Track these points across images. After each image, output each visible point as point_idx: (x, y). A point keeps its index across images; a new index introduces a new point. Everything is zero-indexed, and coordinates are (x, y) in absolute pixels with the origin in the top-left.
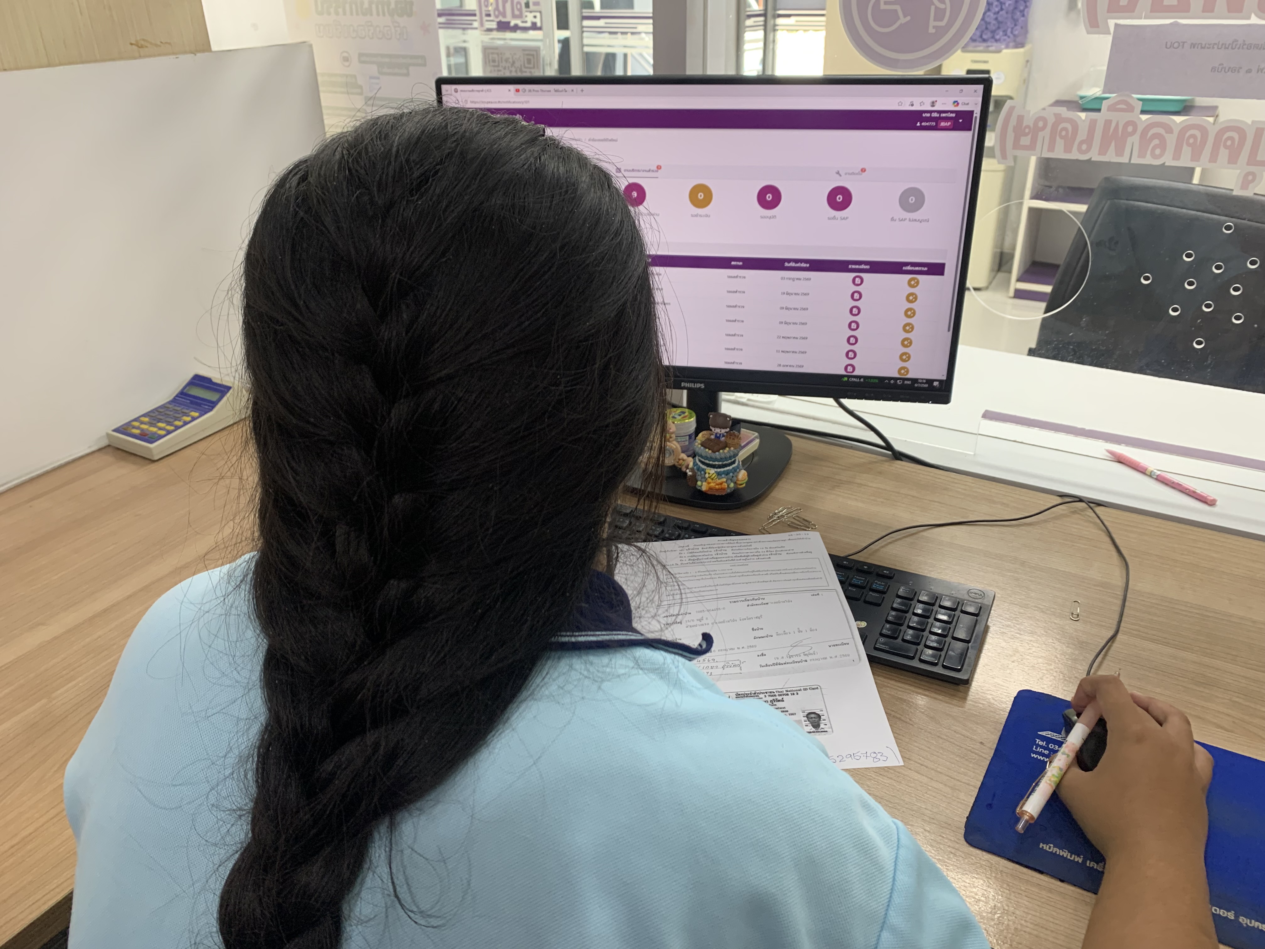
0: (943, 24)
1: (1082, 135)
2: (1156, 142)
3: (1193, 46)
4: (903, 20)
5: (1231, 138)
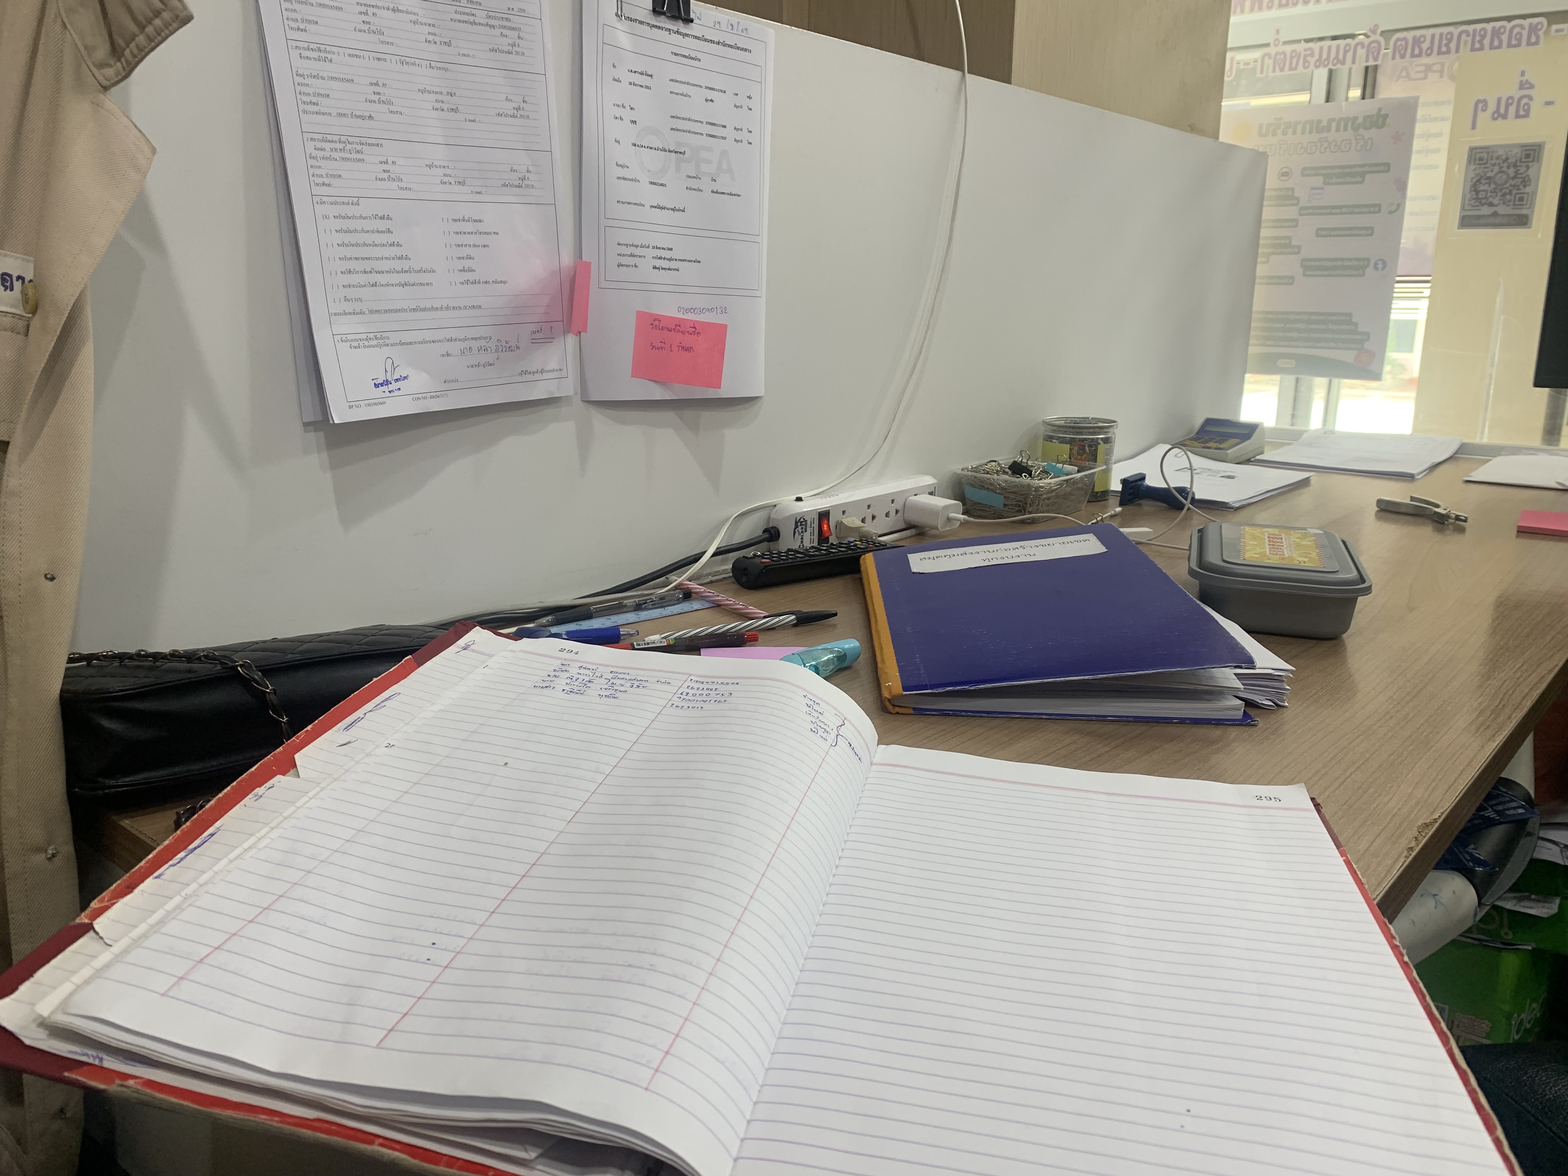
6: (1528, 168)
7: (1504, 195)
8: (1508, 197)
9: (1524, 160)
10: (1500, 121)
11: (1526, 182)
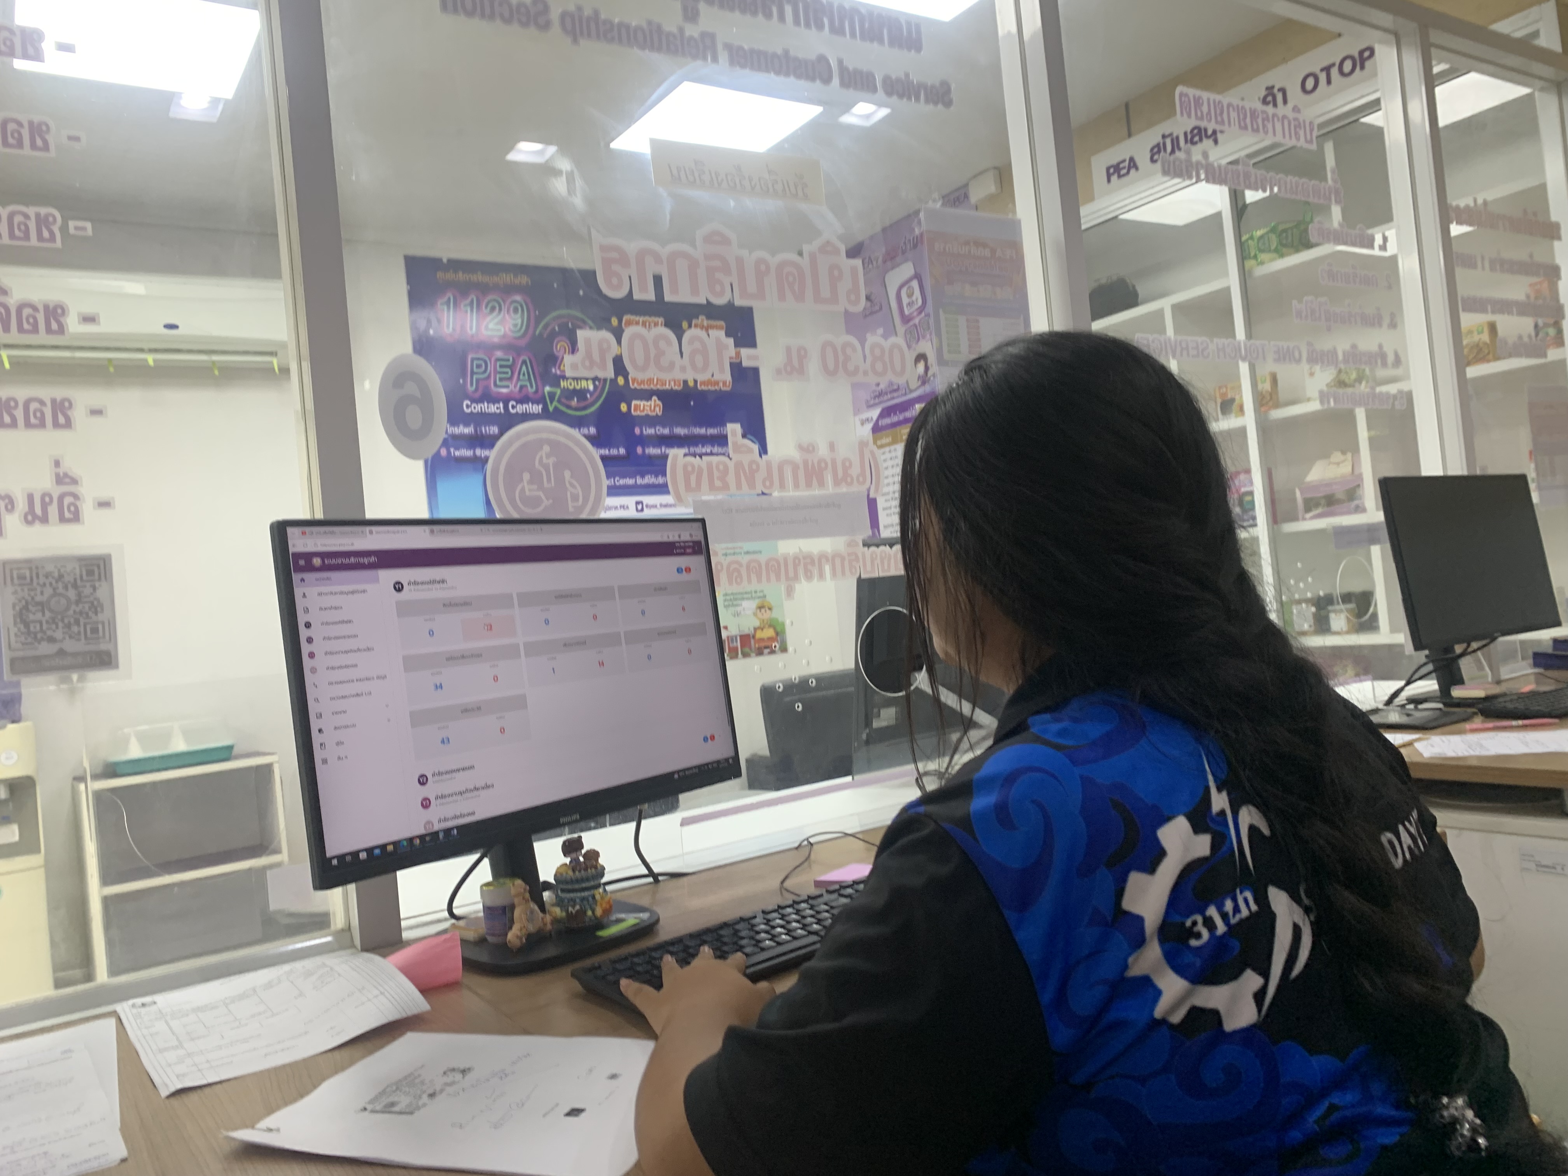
0: (580, 503)
4: (547, 503)
6: (94, 588)
7: (68, 626)
8: (75, 629)
9: (85, 577)
10: (38, 527)
11: (96, 607)
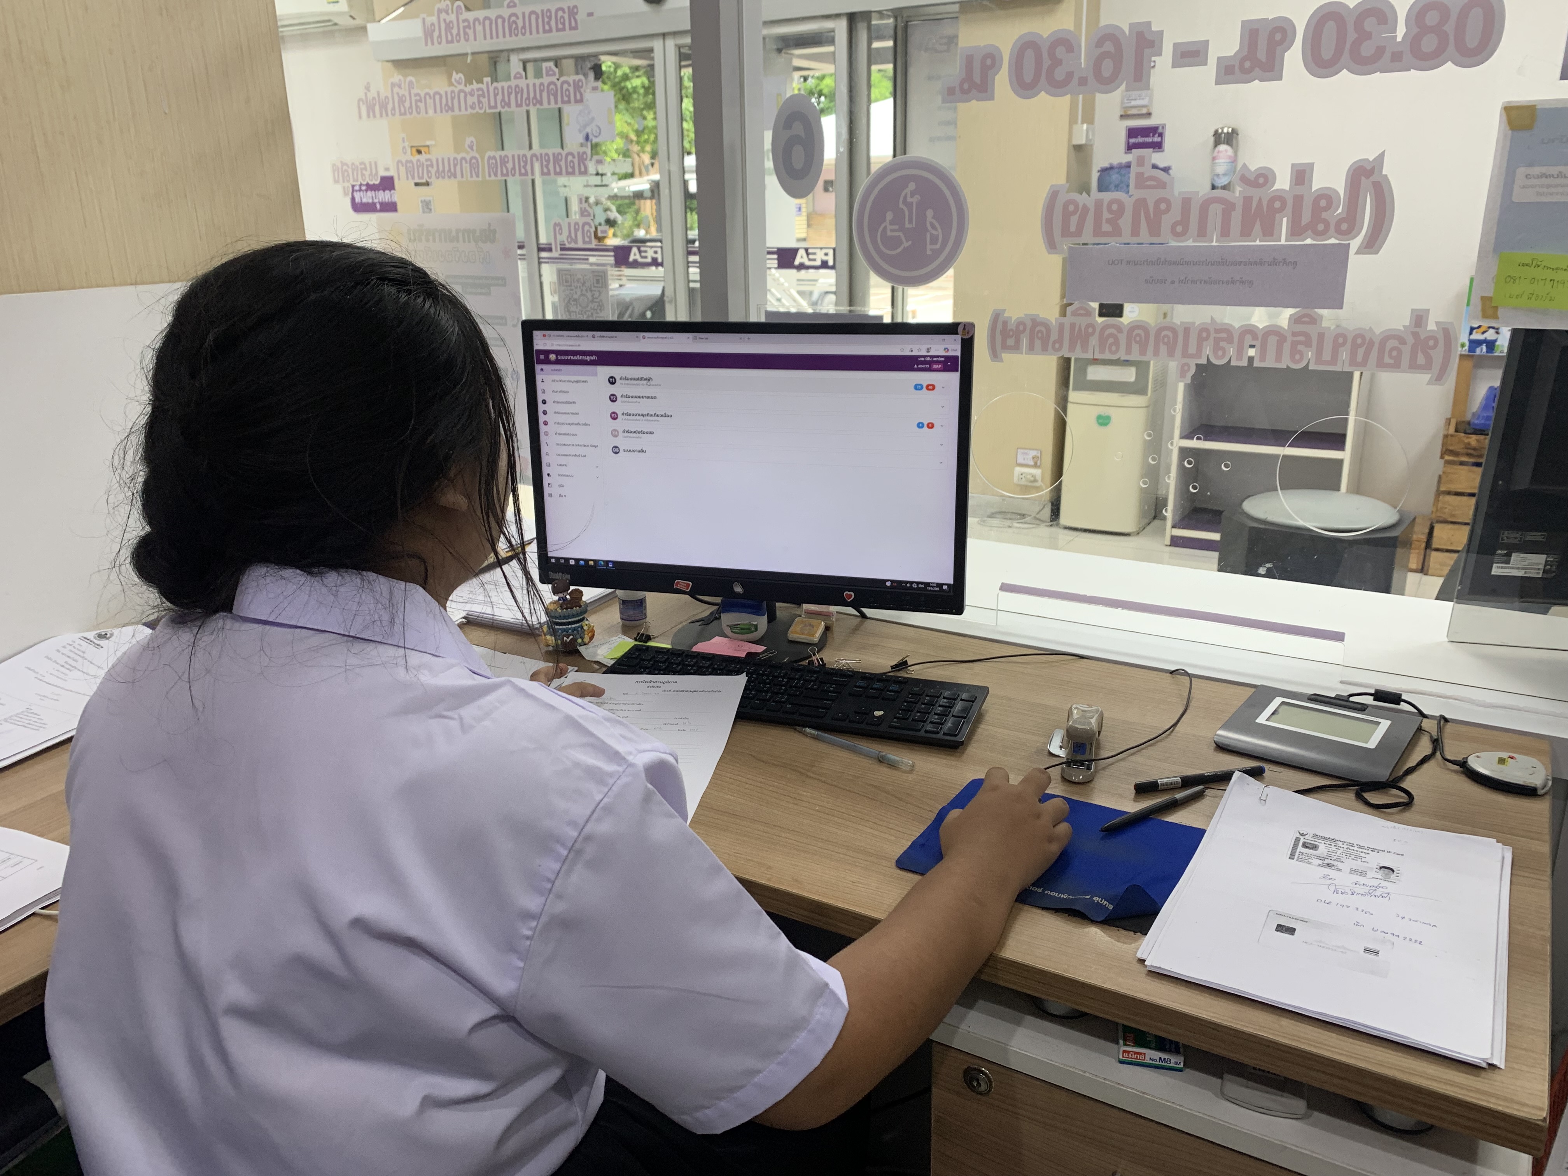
0: (938, 246)
1: (1054, 336)
2: (1111, 340)
3: (1129, 263)
4: (906, 244)
5: (1167, 336)
9: (595, 286)
11: (601, 306)
